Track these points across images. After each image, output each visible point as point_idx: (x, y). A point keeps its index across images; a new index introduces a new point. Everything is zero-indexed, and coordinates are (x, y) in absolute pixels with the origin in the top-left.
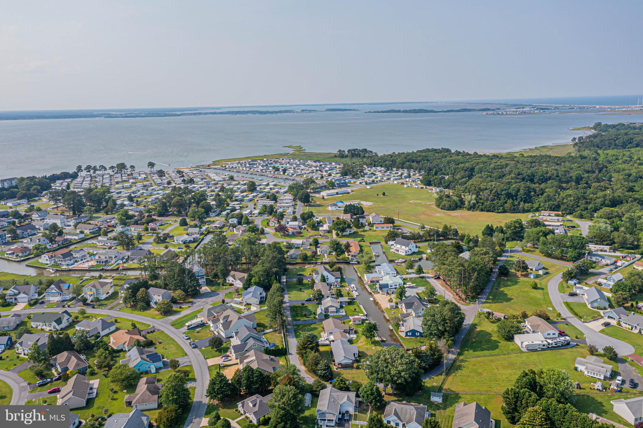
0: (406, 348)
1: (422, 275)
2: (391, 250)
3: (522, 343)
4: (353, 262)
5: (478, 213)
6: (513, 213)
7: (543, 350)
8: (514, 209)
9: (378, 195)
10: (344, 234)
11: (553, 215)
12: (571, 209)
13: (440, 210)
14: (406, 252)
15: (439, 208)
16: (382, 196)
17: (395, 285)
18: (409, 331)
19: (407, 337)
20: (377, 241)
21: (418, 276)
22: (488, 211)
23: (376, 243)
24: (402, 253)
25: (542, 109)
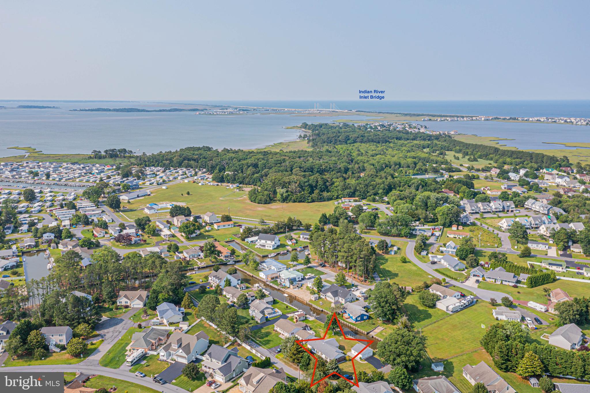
0: (366, 333)
1: (310, 265)
2: (256, 247)
3: (447, 307)
4: (229, 263)
5: (291, 204)
6: (320, 202)
7: (462, 309)
8: (321, 199)
9: (182, 195)
10: (192, 236)
11: (352, 201)
12: (363, 195)
13: (256, 204)
14: (273, 246)
15: (255, 202)
16: (187, 195)
17: (298, 278)
18: (358, 317)
19: (357, 323)
20: (233, 240)
21: (306, 266)
22: (300, 202)
23: (231, 241)
24: (269, 248)
25: (243, 110)
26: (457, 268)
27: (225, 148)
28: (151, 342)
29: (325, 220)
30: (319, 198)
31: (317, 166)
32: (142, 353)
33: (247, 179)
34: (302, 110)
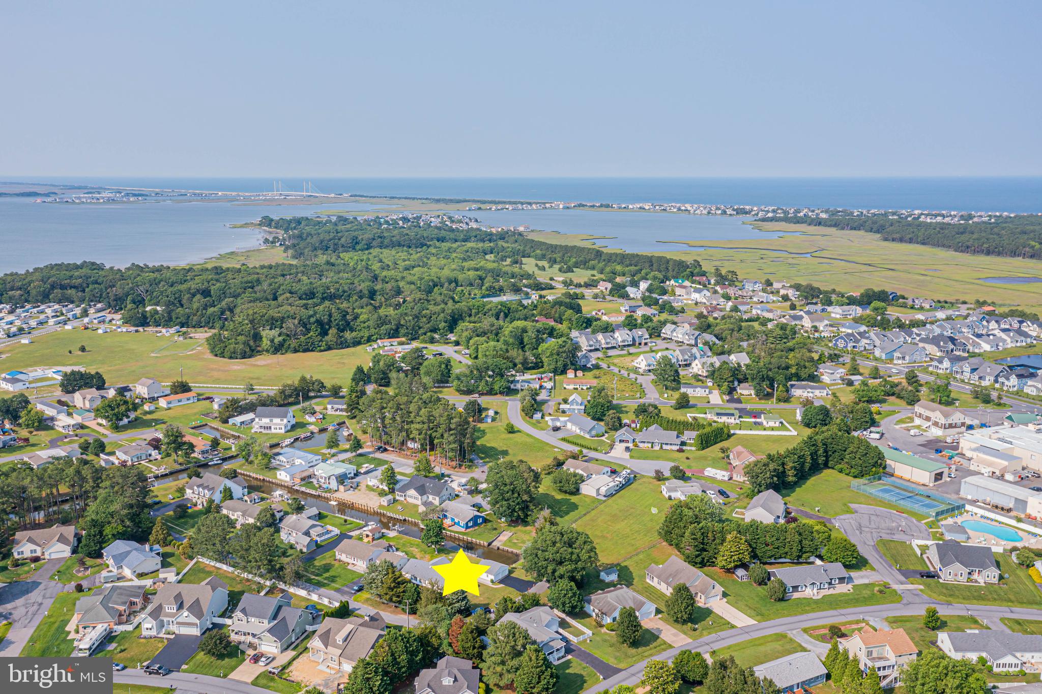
0: (486, 544)
1: (360, 451)
2: (253, 431)
3: (598, 490)
4: (213, 463)
5: (290, 356)
6: (341, 349)
8: (341, 343)
9: (70, 352)
10: (121, 423)
11: (395, 343)
12: (412, 334)
13: (226, 360)
14: (285, 427)
16: (80, 353)
18: (470, 521)
19: (468, 530)
20: (204, 423)
21: (354, 454)
22: (305, 351)
23: (201, 426)
24: (278, 431)
26: (594, 433)
27: (133, 264)
28: (117, 610)
29: (361, 376)
30: (339, 342)
31: (321, 289)
32: (106, 630)
33: (195, 318)
34: (252, 194)
